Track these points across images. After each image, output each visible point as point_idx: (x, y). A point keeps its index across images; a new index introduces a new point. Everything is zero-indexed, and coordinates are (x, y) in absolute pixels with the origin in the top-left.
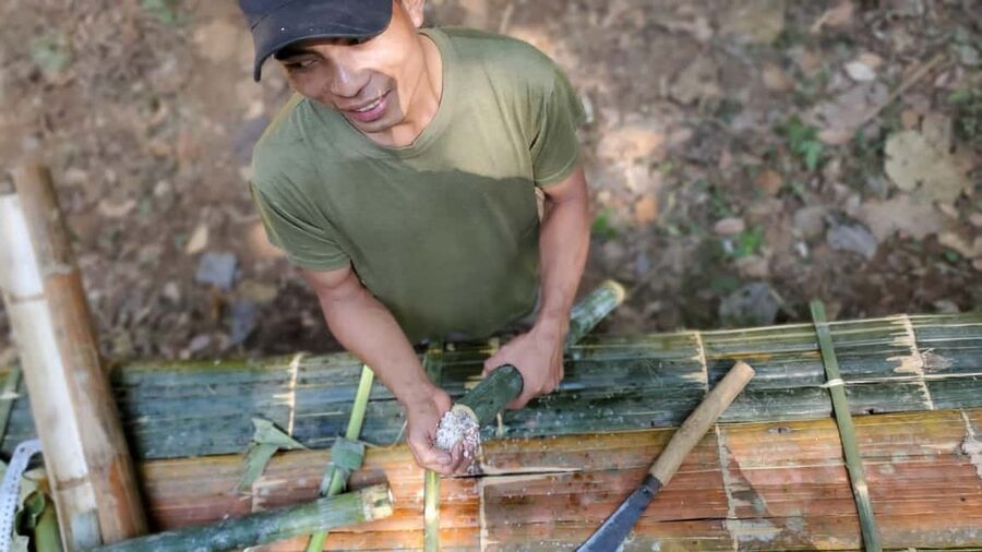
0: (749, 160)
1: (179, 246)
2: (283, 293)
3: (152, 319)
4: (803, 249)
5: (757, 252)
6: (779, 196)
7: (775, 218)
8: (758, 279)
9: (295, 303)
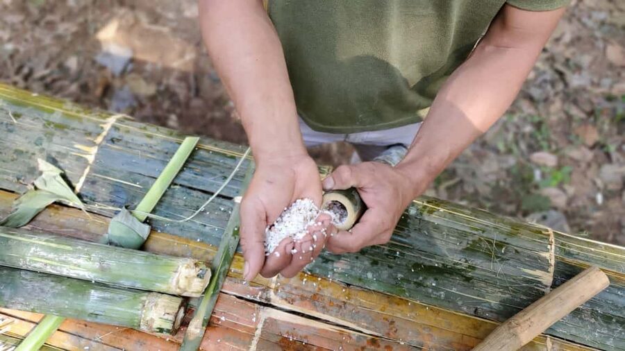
0: (574, 111)
1: (91, 31)
2: (159, 92)
3: (49, 80)
4: (600, 198)
5: (560, 186)
6: (592, 148)
7: (583, 165)
8: (555, 209)
9: (166, 105)
